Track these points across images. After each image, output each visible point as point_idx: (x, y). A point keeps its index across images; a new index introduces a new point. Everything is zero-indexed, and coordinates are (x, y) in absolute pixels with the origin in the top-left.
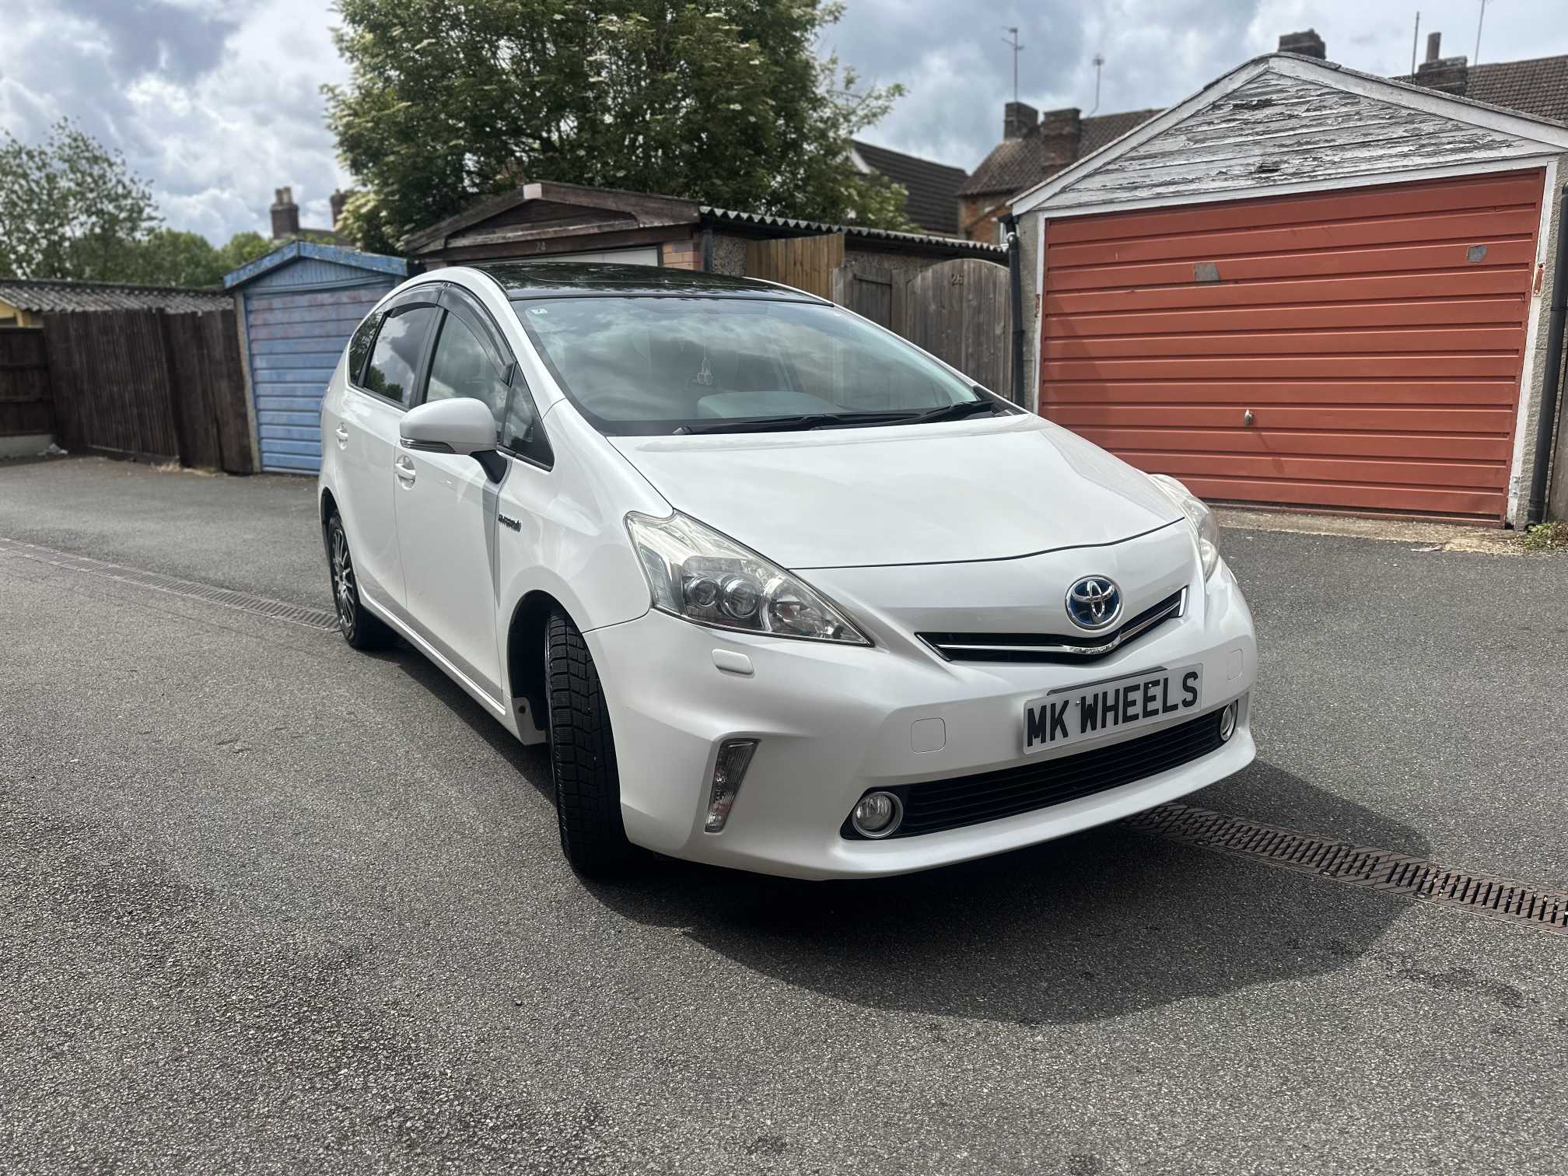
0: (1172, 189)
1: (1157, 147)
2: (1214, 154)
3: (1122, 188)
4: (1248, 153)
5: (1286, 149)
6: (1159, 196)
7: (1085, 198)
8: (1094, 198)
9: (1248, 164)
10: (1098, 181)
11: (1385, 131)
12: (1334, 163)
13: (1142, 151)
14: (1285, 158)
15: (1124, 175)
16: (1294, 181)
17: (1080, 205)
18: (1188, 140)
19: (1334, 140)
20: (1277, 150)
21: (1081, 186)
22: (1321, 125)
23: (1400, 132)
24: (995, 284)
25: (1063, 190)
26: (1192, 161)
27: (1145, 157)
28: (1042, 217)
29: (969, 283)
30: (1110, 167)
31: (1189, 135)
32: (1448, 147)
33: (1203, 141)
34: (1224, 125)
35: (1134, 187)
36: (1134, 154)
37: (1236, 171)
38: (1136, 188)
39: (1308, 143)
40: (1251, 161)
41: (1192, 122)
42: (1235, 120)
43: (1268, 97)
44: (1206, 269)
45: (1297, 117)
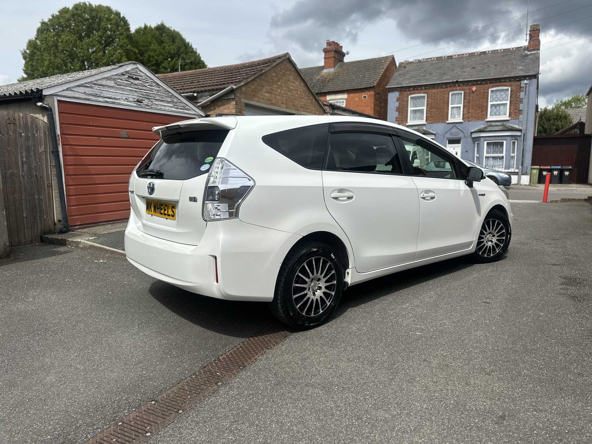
0: (111, 100)
1: (104, 82)
2: (123, 91)
3: (92, 95)
4: (134, 94)
5: (143, 96)
6: (106, 102)
7: (77, 95)
8: (81, 96)
9: (134, 98)
10: (82, 89)
11: (166, 98)
12: (156, 104)
13: (99, 82)
14: (144, 99)
15: (93, 90)
16: (147, 107)
17: (75, 98)
18: (115, 83)
19: (155, 97)
20: (141, 96)
21: (75, 89)
22: (151, 91)
23: (169, 100)
24: (36, 127)
25: (67, 89)
26: (116, 92)
27: (100, 85)
28: (56, 99)
29: (20, 123)
30: (87, 85)
31: (115, 82)
32: (180, 107)
33: (120, 85)
34: (125, 82)
35: (95, 95)
36: (96, 82)
37: (131, 99)
38: (98, 97)
39: (149, 96)
40: (135, 97)
41: (115, 77)
42: (129, 81)
43: (138, 77)
44: (124, 133)
45: (146, 86)
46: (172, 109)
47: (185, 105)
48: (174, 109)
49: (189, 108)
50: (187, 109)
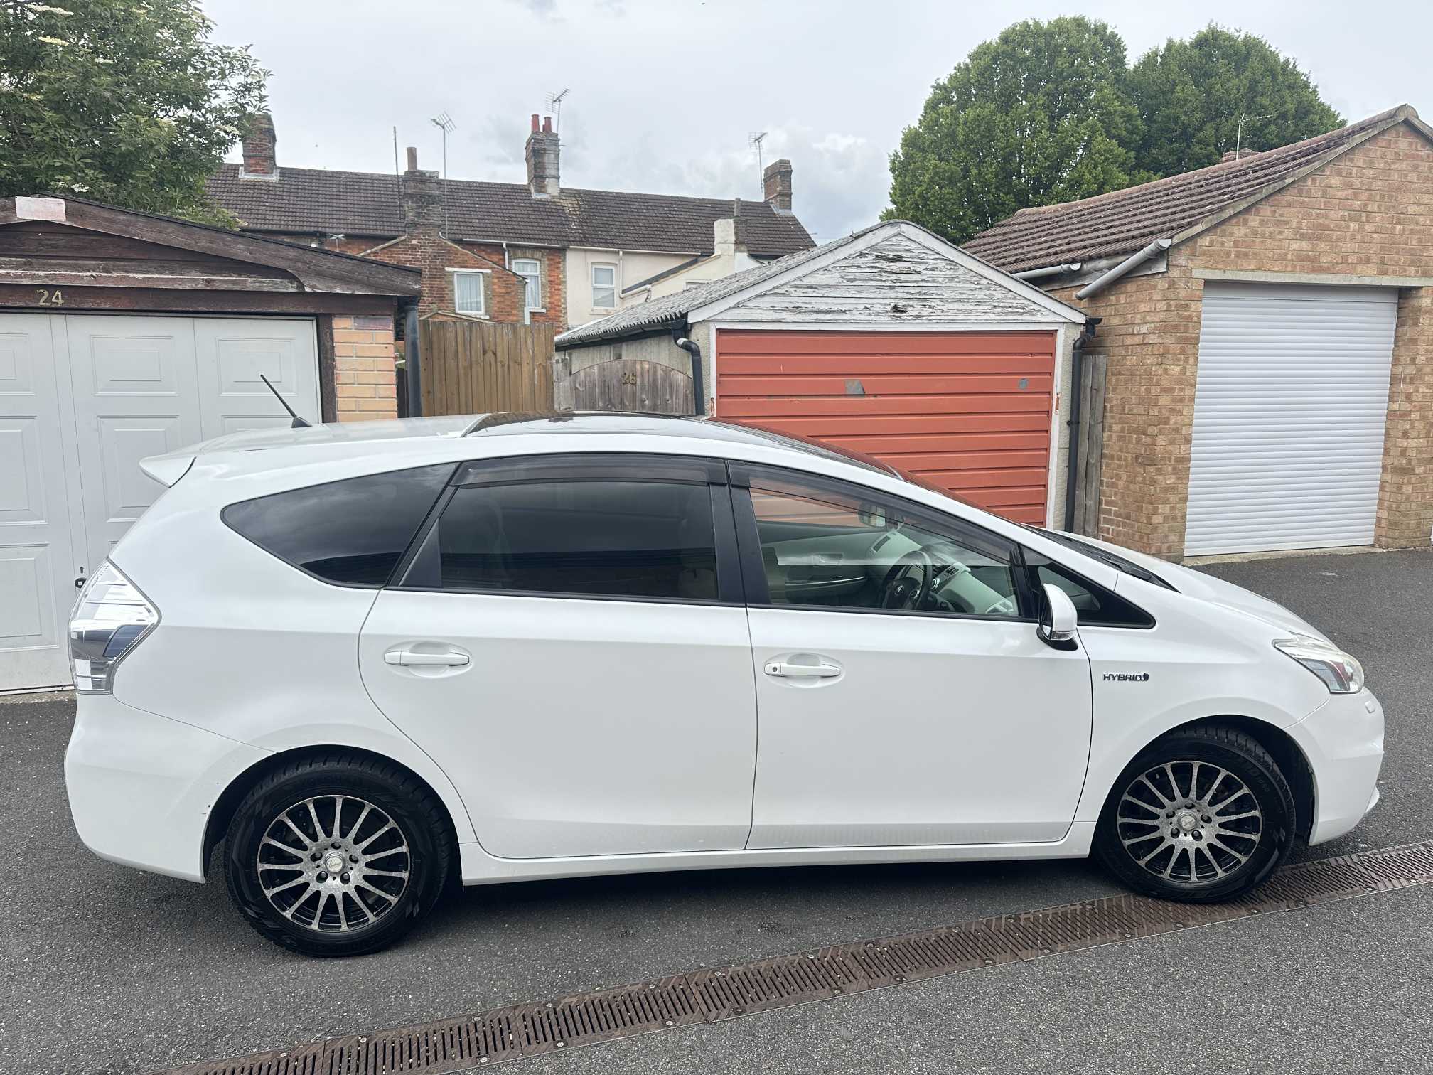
0: (828, 316)
1: (817, 279)
2: (860, 292)
3: (787, 310)
4: (885, 296)
5: (910, 296)
6: (819, 321)
7: (756, 315)
8: (764, 317)
9: (885, 304)
10: (767, 302)
11: (973, 292)
12: (943, 311)
13: (805, 281)
14: (911, 303)
15: (790, 299)
16: (917, 321)
17: (751, 321)
18: (842, 277)
19: (942, 294)
20: (905, 296)
21: (753, 304)
22: (934, 281)
23: (981, 295)
24: (671, 386)
25: (737, 306)
26: (844, 295)
27: (808, 287)
28: (713, 328)
29: (642, 383)
30: (778, 291)
31: (843, 274)
32: (1010, 309)
33: (854, 280)
34: (868, 270)
35: (798, 310)
36: (798, 282)
37: (877, 308)
38: (801, 312)
39: (925, 294)
40: (887, 301)
41: (844, 263)
42: (876, 267)
43: (900, 254)
44: (853, 385)
45: (919, 273)
46: (988, 318)
47: (1027, 302)
48: (992, 317)
49: (1037, 308)
50: (1030, 313)
